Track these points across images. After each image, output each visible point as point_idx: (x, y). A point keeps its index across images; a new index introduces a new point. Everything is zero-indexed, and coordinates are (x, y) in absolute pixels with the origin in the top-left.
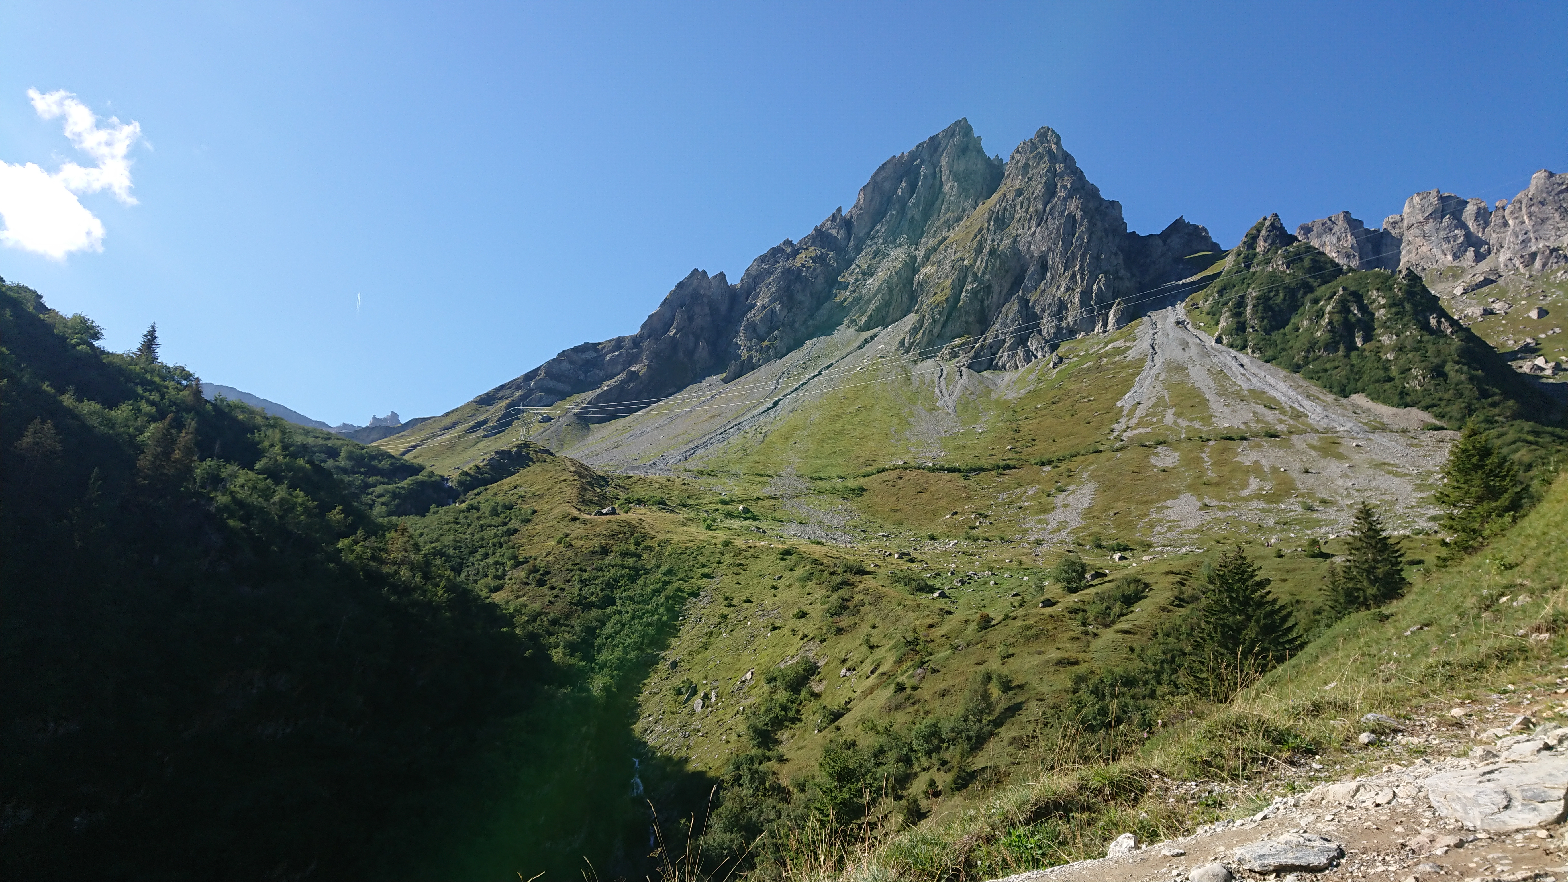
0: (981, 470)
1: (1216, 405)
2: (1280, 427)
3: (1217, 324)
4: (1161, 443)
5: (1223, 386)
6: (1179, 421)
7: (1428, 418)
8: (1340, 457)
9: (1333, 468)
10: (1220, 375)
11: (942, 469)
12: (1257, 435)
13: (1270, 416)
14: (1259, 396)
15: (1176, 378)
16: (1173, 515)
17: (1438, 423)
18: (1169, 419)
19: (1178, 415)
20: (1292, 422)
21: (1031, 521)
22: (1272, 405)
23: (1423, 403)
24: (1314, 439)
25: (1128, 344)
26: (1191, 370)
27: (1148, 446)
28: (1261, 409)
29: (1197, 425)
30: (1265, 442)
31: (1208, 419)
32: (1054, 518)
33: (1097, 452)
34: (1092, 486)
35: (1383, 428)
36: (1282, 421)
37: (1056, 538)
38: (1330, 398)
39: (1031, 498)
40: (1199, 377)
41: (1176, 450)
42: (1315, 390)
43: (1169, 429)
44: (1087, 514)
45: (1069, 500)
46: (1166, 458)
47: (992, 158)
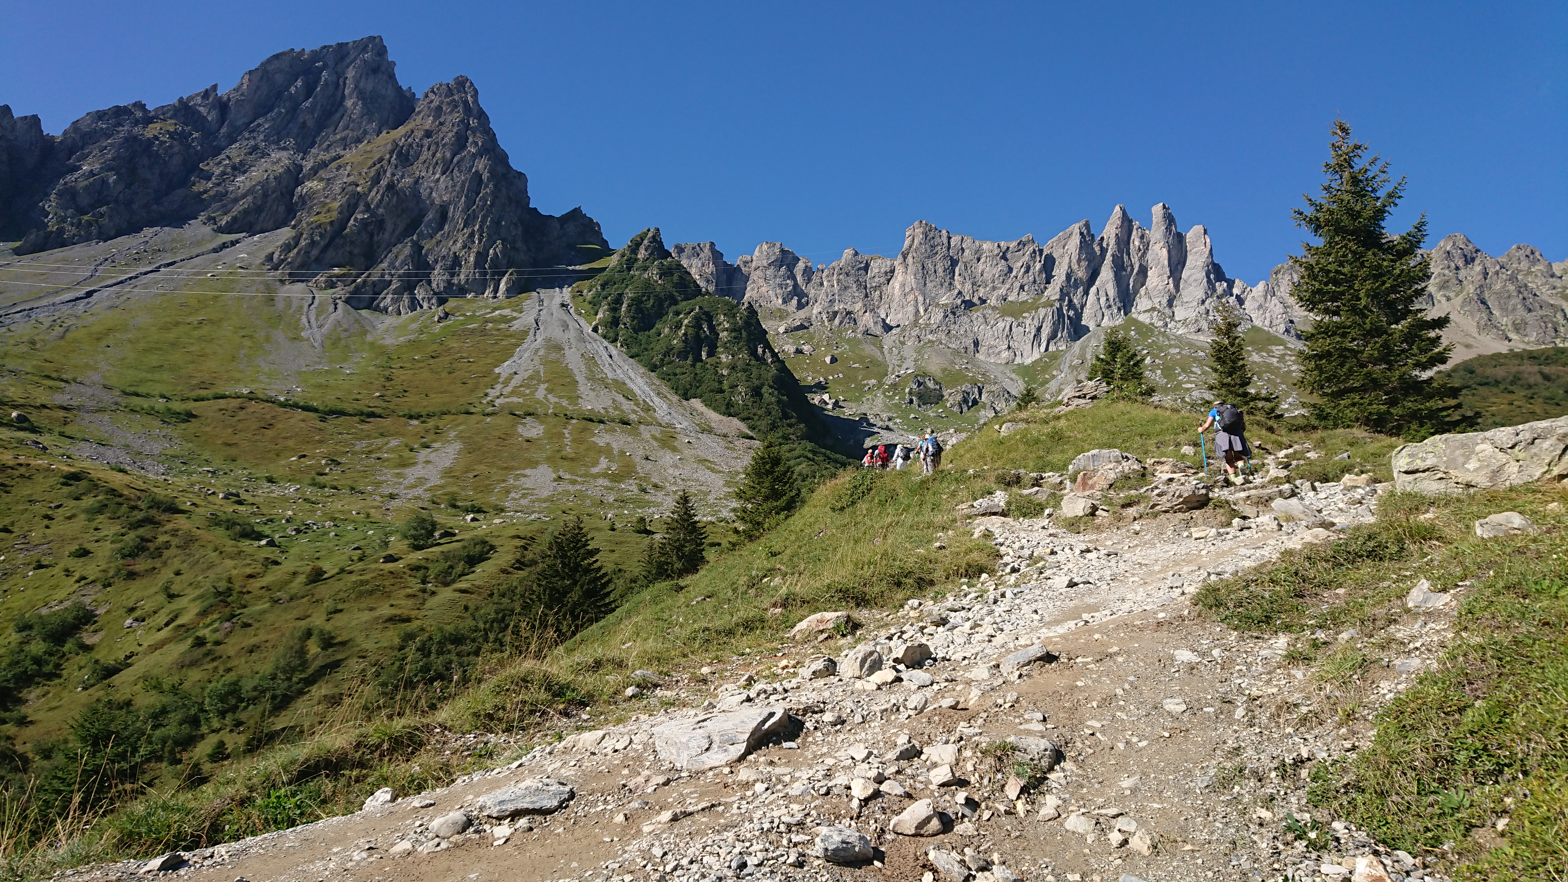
0: (341, 413)
1: (584, 388)
2: (633, 417)
3: (596, 314)
4: (530, 415)
5: (591, 371)
6: (549, 396)
7: (744, 428)
8: (674, 450)
9: (668, 458)
10: (591, 361)
11: (296, 406)
12: (613, 421)
13: (627, 406)
14: (620, 387)
15: (553, 356)
16: (528, 483)
17: (750, 433)
18: (541, 392)
19: (550, 391)
20: (642, 414)
21: (388, 474)
22: (629, 396)
23: (742, 415)
24: (656, 431)
25: (515, 314)
26: (567, 352)
27: (517, 415)
28: (620, 398)
29: (565, 403)
30: (618, 427)
31: (575, 398)
32: (412, 474)
33: (468, 413)
34: (458, 446)
35: (710, 431)
36: (635, 412)
37: (412, 493)
38: (675, 398)
39: (392, 450)
40: (573, 359)
41: (542, 423)
42: (665, 390)
43: (538, 402)
44: (448, 473)
45: (432, 457)
46: (532, 430)
47: (404, 88)
